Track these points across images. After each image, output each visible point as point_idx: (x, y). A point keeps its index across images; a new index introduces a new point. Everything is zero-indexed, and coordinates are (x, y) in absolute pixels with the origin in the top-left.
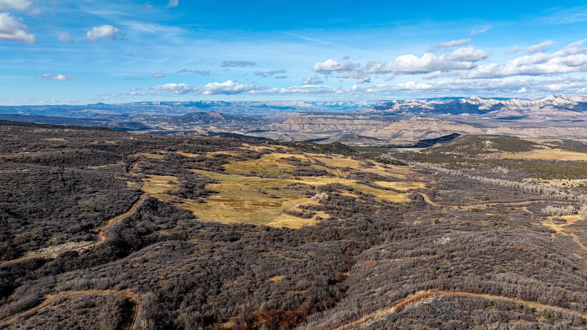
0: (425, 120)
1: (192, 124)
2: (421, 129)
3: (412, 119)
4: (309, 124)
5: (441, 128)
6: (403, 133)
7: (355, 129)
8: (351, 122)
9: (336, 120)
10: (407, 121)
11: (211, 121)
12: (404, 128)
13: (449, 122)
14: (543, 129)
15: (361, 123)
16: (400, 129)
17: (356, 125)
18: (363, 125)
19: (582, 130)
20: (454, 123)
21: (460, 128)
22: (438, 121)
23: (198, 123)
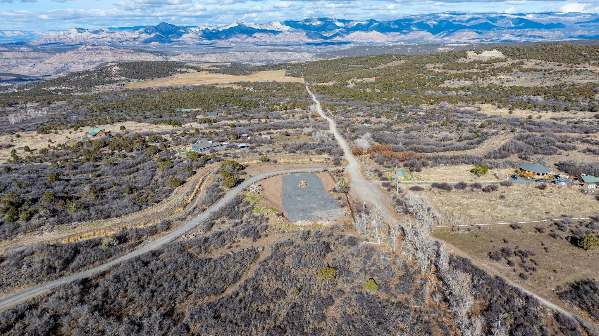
0: (97, 49)
2: (93, 60)
3: (80, 48)
5: (118, 58)
6: (71, 67)
7: (6, 64)
10: (75, 51)
12: (71, 61)
13: (126, 51)
14: (223, 54)
15: (16, 56)
16: (66, 61)
17: (8, 59)
18: (19, 58)
20: (132, 51)
21: (139, 57)
22: (113, 50)
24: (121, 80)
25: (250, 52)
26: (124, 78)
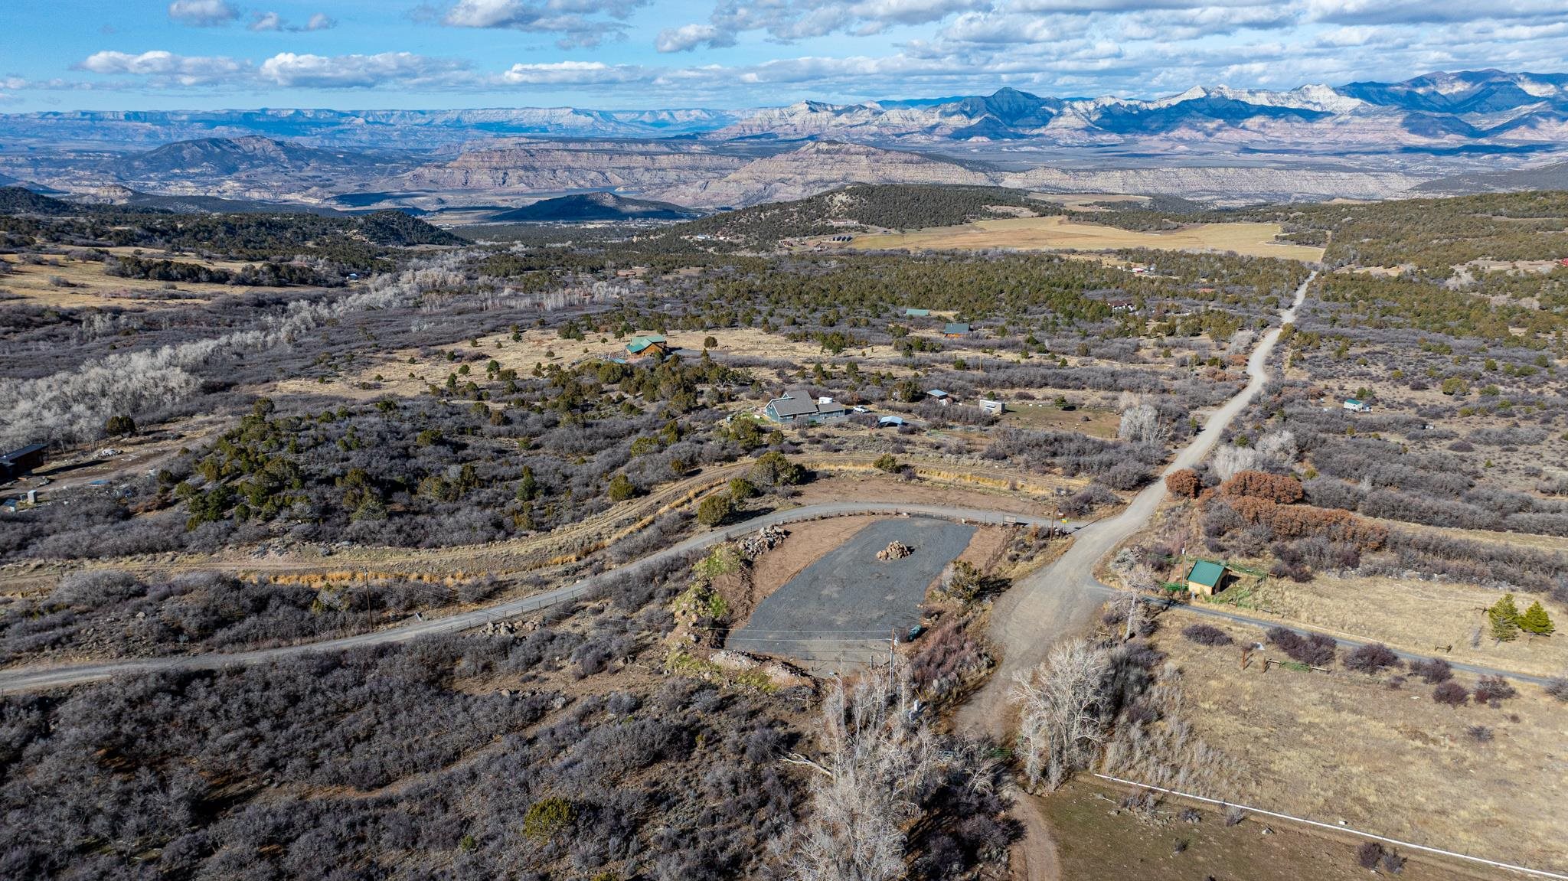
0: (838, 152)
1: (175, 175)
2: (826, 177)
3: (803, 149)
4: (525, 168)
5: (881, 173)
6: (776, 191)
7: (657, 181)
8: (648, 162)
9: (606, 157)
10: (791, 155)
11: (242, 167)
12: (778, 176)
13: (903, 157)
14: (1144, 173)
15: (678, 163)
16: (768, 177)
17: (663, 170)
18: (683, 169)
19: (1241, 176)
20: (915, 158)
21: (931, 172)
22: (874, 154)
23: (197, 171)
24: (847, 228)
25: (1222, 170)
26: (855, 223)
